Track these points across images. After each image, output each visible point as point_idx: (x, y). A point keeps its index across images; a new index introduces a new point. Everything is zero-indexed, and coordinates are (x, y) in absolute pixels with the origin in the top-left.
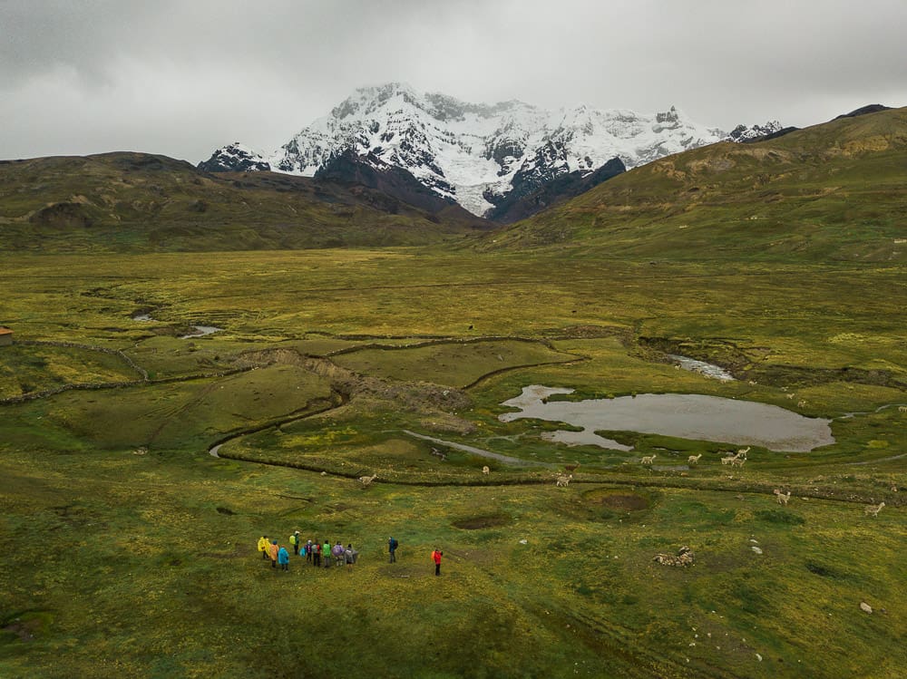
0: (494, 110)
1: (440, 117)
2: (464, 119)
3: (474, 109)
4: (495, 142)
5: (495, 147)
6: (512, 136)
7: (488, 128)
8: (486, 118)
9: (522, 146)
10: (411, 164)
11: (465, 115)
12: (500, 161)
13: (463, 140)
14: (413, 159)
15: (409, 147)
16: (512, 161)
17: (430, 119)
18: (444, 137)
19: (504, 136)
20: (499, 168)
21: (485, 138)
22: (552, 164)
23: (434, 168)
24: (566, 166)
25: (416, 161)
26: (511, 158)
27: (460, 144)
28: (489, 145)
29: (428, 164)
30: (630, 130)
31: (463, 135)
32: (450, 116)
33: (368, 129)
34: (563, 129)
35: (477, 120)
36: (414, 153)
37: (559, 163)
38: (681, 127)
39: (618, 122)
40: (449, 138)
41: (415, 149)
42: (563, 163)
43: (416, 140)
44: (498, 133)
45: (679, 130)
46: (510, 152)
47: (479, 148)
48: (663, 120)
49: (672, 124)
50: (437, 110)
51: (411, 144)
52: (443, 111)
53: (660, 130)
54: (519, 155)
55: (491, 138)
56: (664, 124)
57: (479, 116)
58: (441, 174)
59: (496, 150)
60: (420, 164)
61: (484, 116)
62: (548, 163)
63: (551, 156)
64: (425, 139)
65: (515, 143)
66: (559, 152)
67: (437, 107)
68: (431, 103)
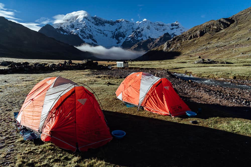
0: (115, 23)
1: (97, 24)
2: (105, 26)
3: (108, 22)
4: (116, 33)
5: (115, 34)
6: (121, 30)
7: (113, 28)
8: (112, 25)
9: (125, 34)
10: (84, 38)
11: (105, 24)
12: (117, 39)
13: (105, 32)
14: (86, 36)
15: (84, 32)
16: (121, 39)
17: (93, 25)
18: (98, 31)
19: (119, 30)
20: (117, 41)
21: (112, 31)
22: (137, 38)
23: (93, 40)
24: (142, 39)
25: (87, 37)
26: (121, 38)
27: (103, 33)
28: (113, 34)
29: (91, 39)
30: (162, 29)
31: (105, 30)
32: (100, 24)
33: (70, 26)
34: (140, 28)
35: (109, 26)
36: (86, 34)
37: (139, 38)
38: (180, 28)
39: (158, 26)
40: (100, 31)
41: (86, 33)
42: (141, 38)
43: (87, 30)
44: (116, 30)
45: (180, 29)
46: (121, 36)
47: (110, 35)
48: (174, 26)
49: (177, 27)
50: (96, 22)
51: (85, 31)
52: (98, 22)
53: (172, 29)
54: (124, 36)
55: (114, 32)
56: (174, 27)
57: (110, 24)
58: (96, 42)
59: (116, 36)
60: (88, 38)
61: (111, 24)
62: (136, 38)
63: (136, 36)
64: (91, 31)
65: (123, 33)
66: (139, 35)
67: (95, 21)
68: (94, 20)
